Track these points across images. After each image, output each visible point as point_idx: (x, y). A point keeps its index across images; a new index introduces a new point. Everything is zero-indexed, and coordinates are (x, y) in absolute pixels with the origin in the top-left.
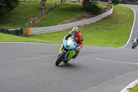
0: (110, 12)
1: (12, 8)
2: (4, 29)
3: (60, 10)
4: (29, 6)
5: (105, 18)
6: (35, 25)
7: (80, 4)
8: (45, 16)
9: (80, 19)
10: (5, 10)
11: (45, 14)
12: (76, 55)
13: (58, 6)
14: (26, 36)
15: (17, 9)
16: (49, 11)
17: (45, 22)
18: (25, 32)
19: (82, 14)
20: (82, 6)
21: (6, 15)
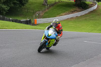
0: (95, 7)
1: (23, 5)
2: (17, 20)
3: (58, 6)
4: (35, 3)
5: (91, 12)
6: (40, 17)
7: (73, 1)
8: (47, 11)
9: (73, 12)
10: (18, 6)
11: (47, 9)
12: (56, 43)
13: (57, 2)
14: (34, 24)
15: (27, 5)
16: (50, 6)
17: (47, 14)
18: (32, 22)
19: (74, 9)
20: (75, 3)
21: (19, 10)
